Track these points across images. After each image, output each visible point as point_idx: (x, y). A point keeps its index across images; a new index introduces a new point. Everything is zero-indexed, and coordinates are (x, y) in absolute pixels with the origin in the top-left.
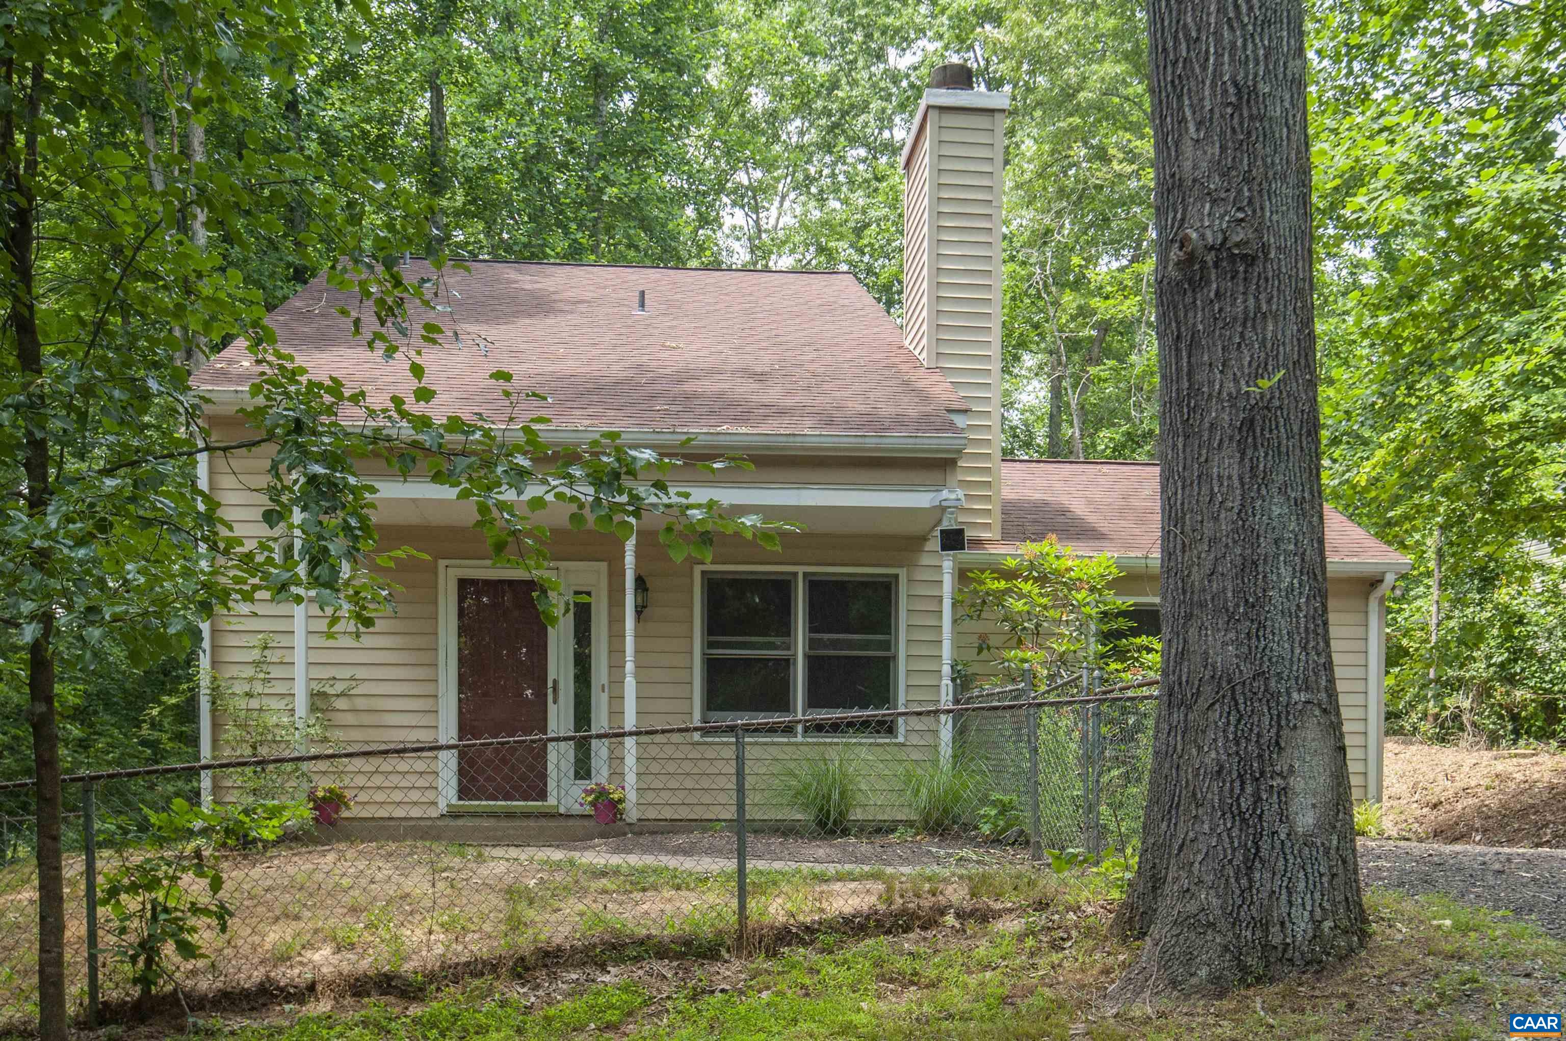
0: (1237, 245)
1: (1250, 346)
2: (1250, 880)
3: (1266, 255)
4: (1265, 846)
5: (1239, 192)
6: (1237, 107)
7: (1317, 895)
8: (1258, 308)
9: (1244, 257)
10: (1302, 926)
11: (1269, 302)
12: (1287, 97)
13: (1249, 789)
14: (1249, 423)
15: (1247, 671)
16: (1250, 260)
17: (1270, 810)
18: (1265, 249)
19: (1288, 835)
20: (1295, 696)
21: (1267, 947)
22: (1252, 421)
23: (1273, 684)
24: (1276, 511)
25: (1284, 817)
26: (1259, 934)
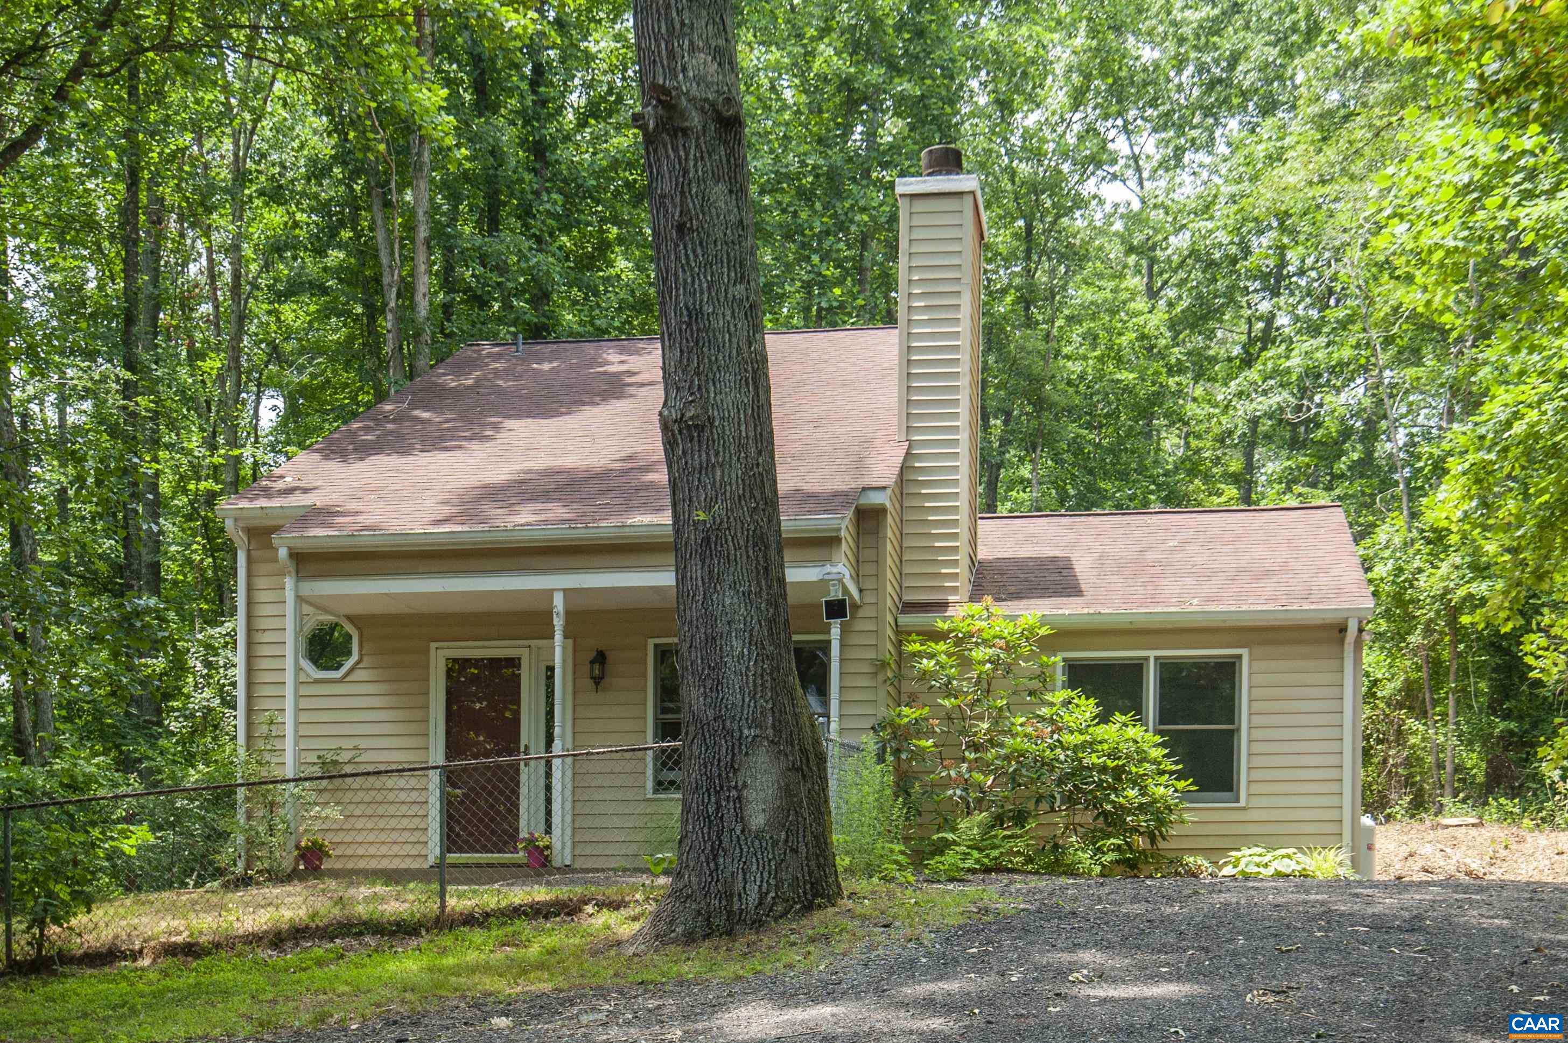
0: (691, 418)
1: (705, 487)
2: (716, 864)
3: (712, 424)
4: (726, 840)
5: (692, 382)
6: (689, 324)
7: (766, 875)
8: (708, 460)
9: (696, 426)
10: (753, 897)
11: (717, 454)
12: (728, 313)
13: (713, 799)
14: (707, 540)
15: (710, 714)
16: (700, 428)
17: (728, 811)
18: (711, 420)
19: (743, 831)
20: (746, 732)
21: (730, 913)
22: (708, 538)
23: (728, 723)
24: (728, 601)
25: (740, 818)
26: (724, 903)
